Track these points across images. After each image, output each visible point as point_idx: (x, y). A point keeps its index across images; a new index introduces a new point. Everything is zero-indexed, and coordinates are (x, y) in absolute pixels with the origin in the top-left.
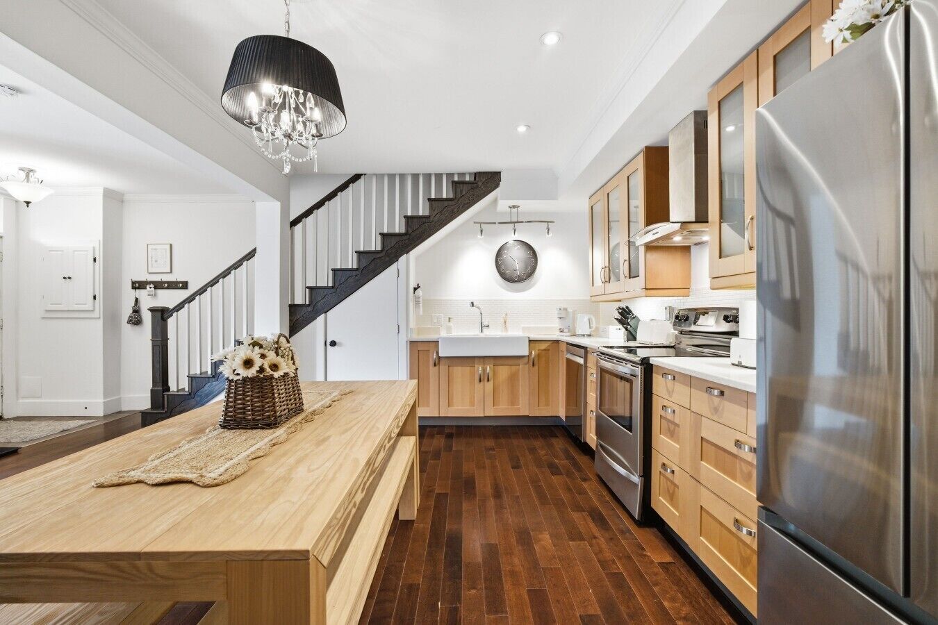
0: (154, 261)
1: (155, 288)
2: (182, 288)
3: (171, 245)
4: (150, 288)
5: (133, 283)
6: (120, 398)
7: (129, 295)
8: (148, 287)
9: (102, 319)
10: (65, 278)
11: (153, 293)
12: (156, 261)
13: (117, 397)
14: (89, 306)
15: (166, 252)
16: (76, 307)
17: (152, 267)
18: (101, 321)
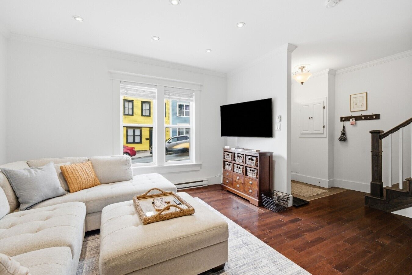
0: (354, 104)
1: (356, 120)
2: (375, 119)
3: (367, 93)
4: (353, 120)
5: (342, 118)
6: (334, 180)
7: (339, 125)
8: (351, 120)
9: (327, 137)
10: (310, 118)
11: (354, 123)
12: (356, 104)
13: (333, 179)
14: (321, 132)
15: (363, 98)
16: (315, 132)
17: (353, 108)
18: (327, 139)
